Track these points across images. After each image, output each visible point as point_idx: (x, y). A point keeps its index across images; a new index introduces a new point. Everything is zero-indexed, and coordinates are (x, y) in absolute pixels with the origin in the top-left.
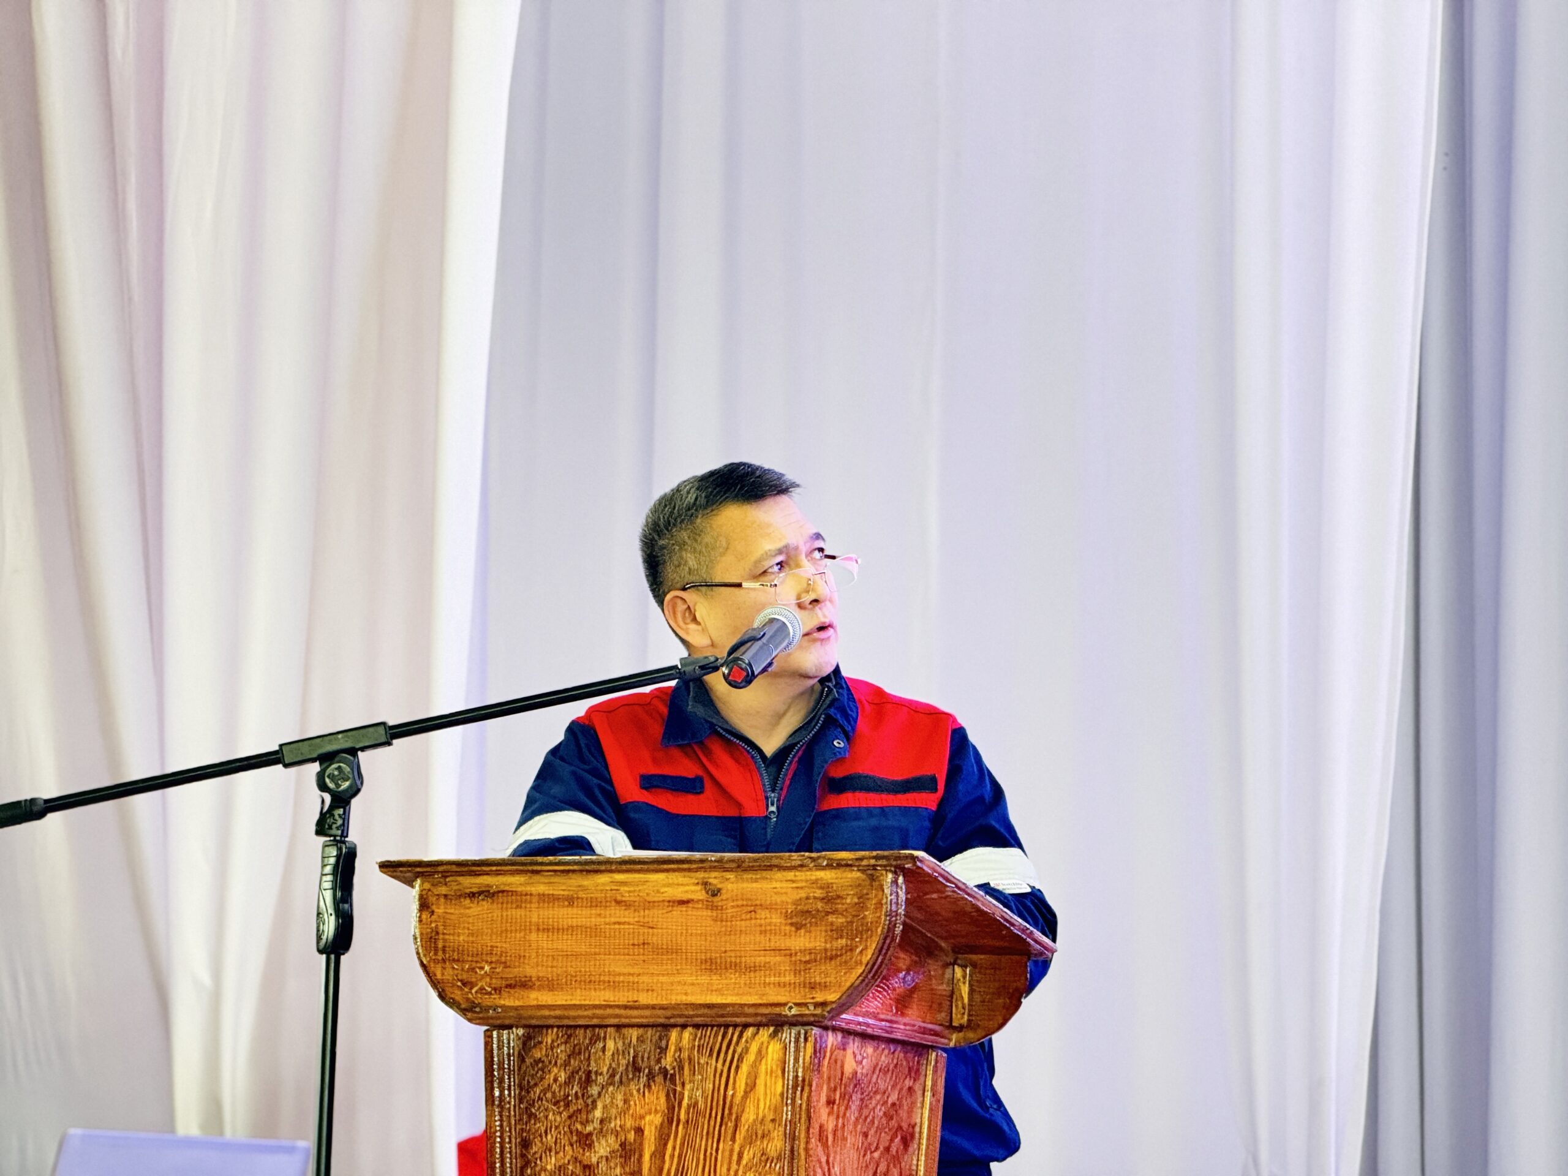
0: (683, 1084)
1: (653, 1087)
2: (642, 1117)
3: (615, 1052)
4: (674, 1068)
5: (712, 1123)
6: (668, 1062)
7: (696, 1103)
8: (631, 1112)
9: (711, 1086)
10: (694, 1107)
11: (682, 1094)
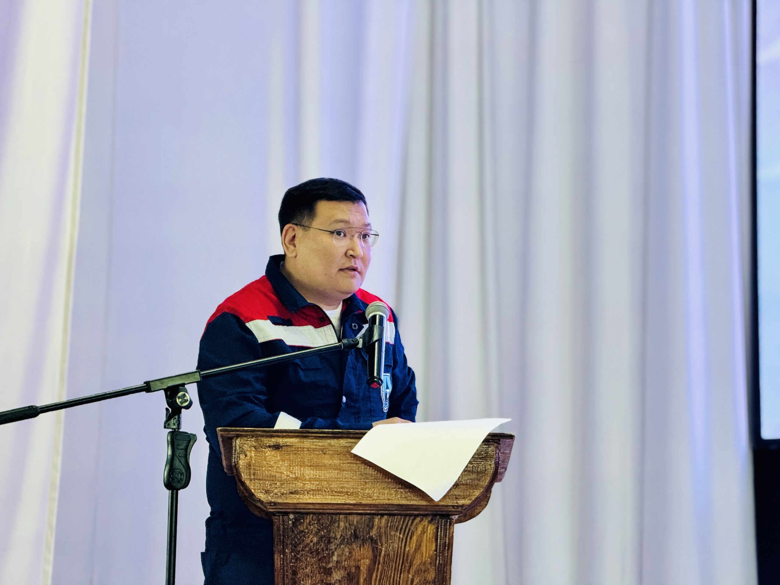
0: (382, 545)
1: (365, 546)
2: (359, 561)
3: (345, 528)
4: (377, 537)
5: (397, 564)
6: (373, 533)
7: (389, 555)
8: (353, 558)
9: (397, 546)
10: (388, 556)
11: (381, 550)
